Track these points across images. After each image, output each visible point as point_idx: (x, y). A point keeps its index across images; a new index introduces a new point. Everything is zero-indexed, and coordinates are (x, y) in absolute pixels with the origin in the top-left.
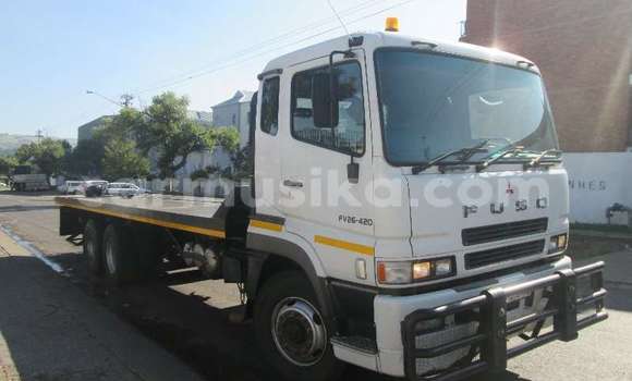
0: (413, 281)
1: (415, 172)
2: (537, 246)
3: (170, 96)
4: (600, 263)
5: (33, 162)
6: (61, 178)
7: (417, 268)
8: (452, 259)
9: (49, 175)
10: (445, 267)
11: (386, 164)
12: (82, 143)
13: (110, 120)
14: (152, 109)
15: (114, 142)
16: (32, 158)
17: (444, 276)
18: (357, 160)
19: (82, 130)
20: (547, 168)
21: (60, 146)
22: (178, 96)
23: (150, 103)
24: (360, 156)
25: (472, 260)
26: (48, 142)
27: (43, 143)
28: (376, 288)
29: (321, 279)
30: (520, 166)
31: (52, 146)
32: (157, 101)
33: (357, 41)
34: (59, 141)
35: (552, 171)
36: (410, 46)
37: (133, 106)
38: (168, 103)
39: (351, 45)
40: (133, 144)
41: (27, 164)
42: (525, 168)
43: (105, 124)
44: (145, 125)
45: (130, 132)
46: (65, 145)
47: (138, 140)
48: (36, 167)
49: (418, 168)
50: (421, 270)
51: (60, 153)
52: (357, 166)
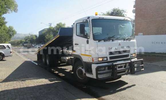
0: (99, 61)
1: (99, 42)
2: (127, 56)
3: (61, 23)
4: (142, 59)
5: (28, 41)
6: (35, 44)
7: (99, 59)
8: (107, 57)
9: (32, 44)
10: (106, 59)
11: (93, 40)
12: (40, 36)
13: (46, 30)
14: (56, 27)
15: (48, 35)
16: (28, 40)
17: (105, 61)
18: (88, 40)
19: (40, 32)
20: (130, 40)
21: (35, 37)
22: (63, 23)
23: (56, 25)
24: (89, 39)
25: (111, 58)
26: (32, 35)
27: (31, 36)
28: (92, 63)
29: (84, 62)
30: (123, 40)
31: (33, 37)
32: (58, 25)
33: (89, 18)
34: (34, 35)
35: (131, 41)
36: (99, 18)
37: (52, 26)
38: (60, 25)
39: (88, 18)
40: (52, 35)
41: (27, 41)
42: (124, 40)
43: (45, 31)
44: (55, 31)
45: (51, 33)
46: (36, 36)
47: (53, 34)
48: (29, 42)
49: (99, 41)
50: (100, 59)
51: (35, 38)
52: (88, 41)
